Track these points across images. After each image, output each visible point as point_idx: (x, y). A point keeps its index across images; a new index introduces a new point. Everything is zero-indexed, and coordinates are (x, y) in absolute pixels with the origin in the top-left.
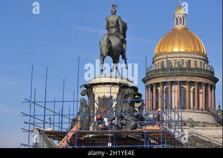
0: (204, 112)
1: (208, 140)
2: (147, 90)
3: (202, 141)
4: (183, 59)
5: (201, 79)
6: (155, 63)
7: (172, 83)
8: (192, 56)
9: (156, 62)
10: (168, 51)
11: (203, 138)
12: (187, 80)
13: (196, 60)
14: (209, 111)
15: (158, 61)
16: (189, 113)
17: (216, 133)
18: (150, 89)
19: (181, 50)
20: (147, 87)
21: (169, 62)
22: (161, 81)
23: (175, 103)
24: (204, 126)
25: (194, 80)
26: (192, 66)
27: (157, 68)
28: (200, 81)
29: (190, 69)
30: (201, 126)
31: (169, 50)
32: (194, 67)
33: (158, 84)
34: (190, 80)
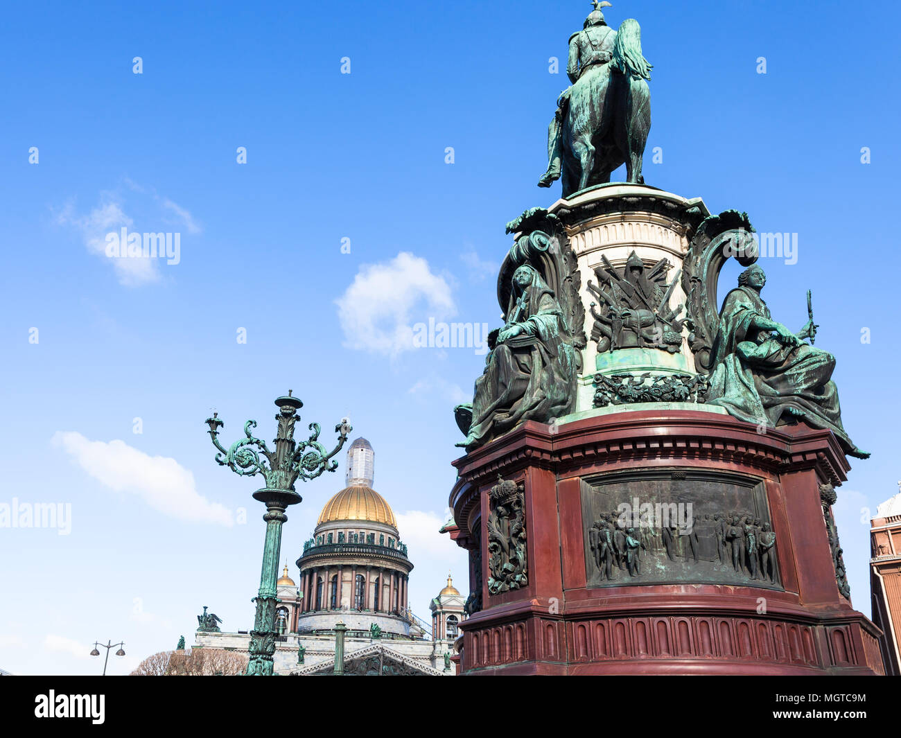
0: (391, 616)
1: (401, 661)
2: (303, 578)
3: (391, 662)
4: (362, 531)
5: (389, 563)
6: (319, 535)
7: (345, 568)
8: (377, 527)
9: (321, 535)
10: (339, 519)
11: (392, 657)
12: (368, 564)
13: (383, 534)
14: (399, 615)
15: (324, 533)
16: (369, 617)
17: (410, 650)
18: (307, 577)
19: (361, 518)
20: (303, 574)
21: (341, 536)
22: (327, 564)
23: (346, 601)
24: (393, 639)
25: (378, 565)
26: (377, 542)
27: (321, 543)
28: (387, 567)
29: (373, 547)
30: (388, 638)
31: (342, 517)
32: (379, 544)
33: (321, 569)
34: (372, 564)
